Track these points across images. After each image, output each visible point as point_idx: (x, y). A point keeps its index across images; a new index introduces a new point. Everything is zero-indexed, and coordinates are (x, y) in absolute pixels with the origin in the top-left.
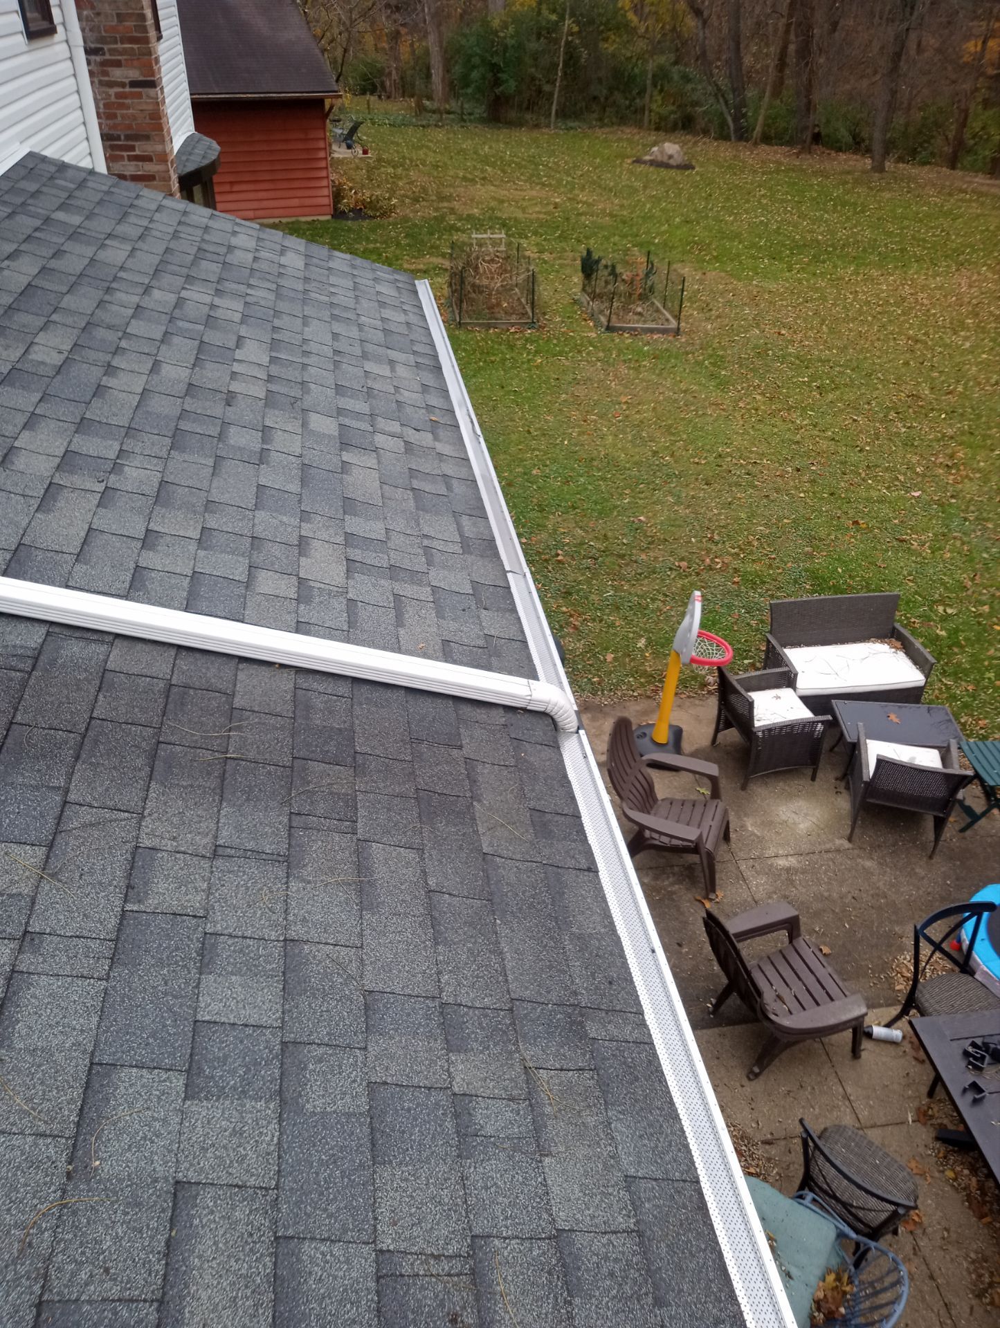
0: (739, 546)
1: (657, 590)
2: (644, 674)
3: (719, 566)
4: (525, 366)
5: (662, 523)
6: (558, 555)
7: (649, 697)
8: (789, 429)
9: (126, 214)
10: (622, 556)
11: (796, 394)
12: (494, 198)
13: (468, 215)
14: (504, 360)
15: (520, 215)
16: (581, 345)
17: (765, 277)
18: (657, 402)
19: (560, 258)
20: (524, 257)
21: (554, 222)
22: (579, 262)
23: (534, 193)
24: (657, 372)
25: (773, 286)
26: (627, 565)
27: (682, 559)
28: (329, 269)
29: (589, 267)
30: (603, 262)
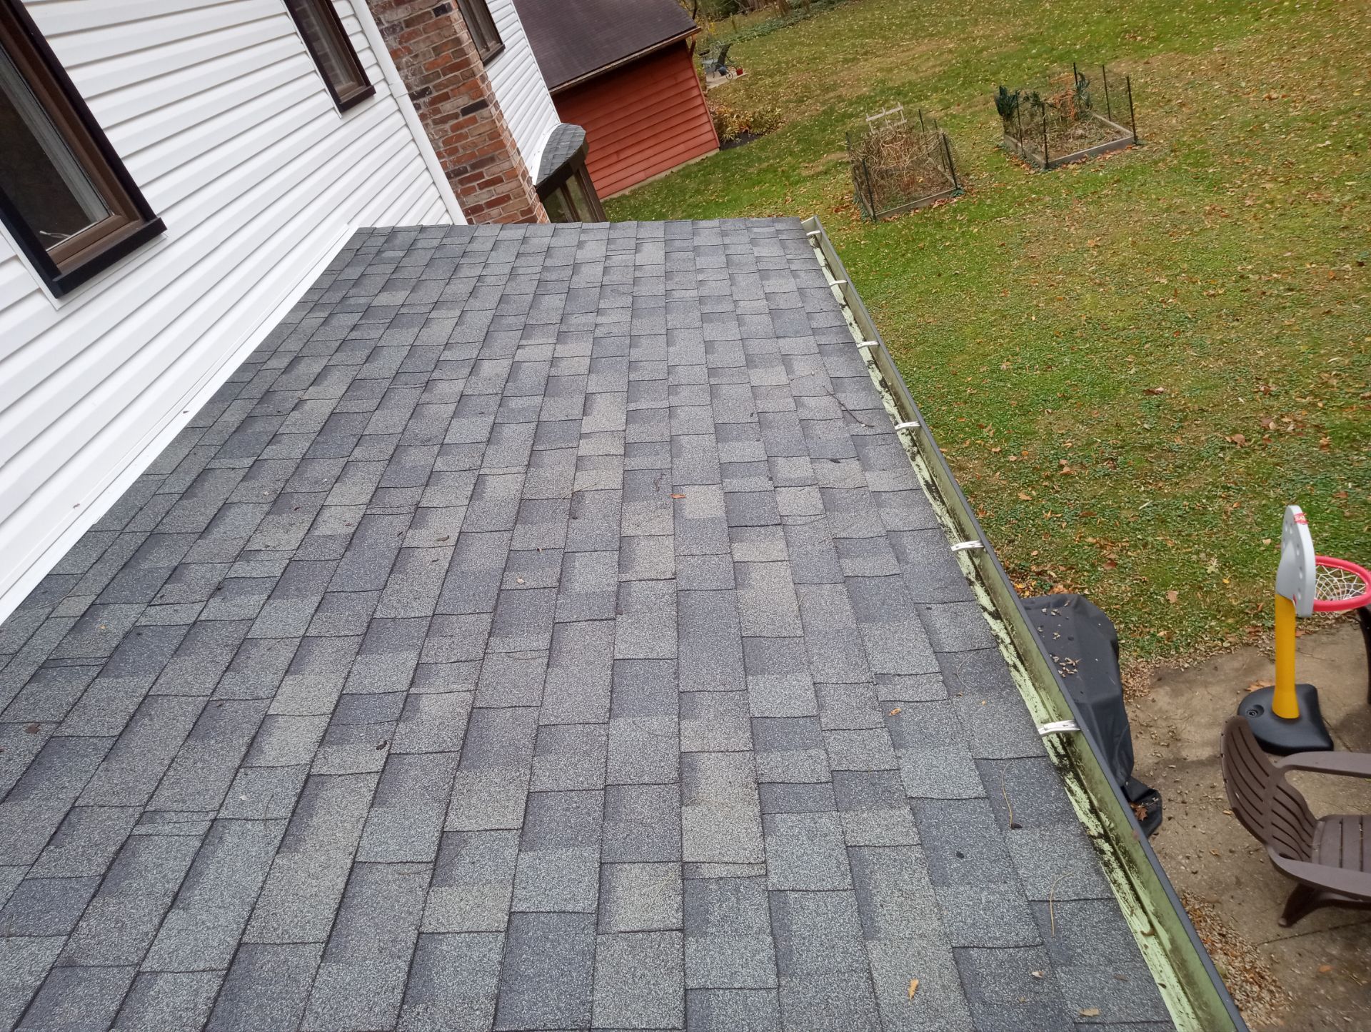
0: (1311, 393)
1: (1213, 484)
2: (1230, 611)
3: (1291, 428)
4: (961, 242)
5: (1190, 389)
6: (1061, 467)
7: (1248, 645)
8: (1328, 214)
9: (457, 267)
10: (1149, 448)
11: (1321, 165)
12: (881, 70)
13: (858, 97)
14: (933, 244)
15: (913, 77)
16: (1021, 196)
17: (1228, 38)
18: (1135, 234)
19: (970, 107)
20: (929, 121)
21: (953, 71)
22: (993, 104)
23: (924, 48)
24: (1124, 197)
25: (1242, 44)
26: (1159, 457)
27: (1235, 432)
28: (696, 249)
29: (1006, 107)
30: (1023, 93)
